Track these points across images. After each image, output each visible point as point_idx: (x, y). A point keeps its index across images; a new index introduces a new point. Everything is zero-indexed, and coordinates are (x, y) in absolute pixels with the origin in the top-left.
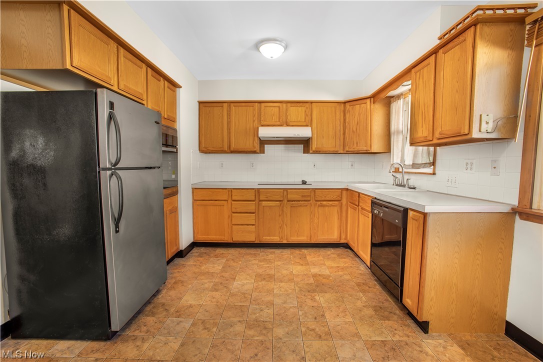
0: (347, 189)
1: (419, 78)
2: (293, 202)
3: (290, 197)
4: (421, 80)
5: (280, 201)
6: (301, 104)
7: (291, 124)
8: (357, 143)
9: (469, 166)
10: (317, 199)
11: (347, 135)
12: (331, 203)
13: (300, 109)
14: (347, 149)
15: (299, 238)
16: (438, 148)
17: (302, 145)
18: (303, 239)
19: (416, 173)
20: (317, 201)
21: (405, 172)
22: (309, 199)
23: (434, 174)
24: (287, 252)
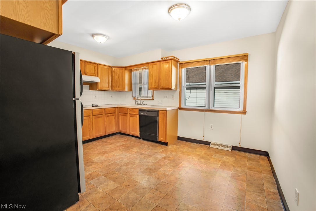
0: (117, 107)
1: (152, 67)
2: (95, 116)
3: (94, 113)
4: (153, 68)
5: (89, 116)
6: (93, 64)
7: (88, 74)
8: (118, 87)
9: (166, 97)
10: (106, 113)
11: (113, 82)
12: (112, 114)
13: (92, 66)
14: (113, 89)
15: (99, 134)
16: (154, 91)
17: (89, 86)
18: (101, 134)
19: (145, 99)
20: (106, 114)
21: (141, 99)
22: (102, 113)
23: (153, 99)
24: (95, 143)
